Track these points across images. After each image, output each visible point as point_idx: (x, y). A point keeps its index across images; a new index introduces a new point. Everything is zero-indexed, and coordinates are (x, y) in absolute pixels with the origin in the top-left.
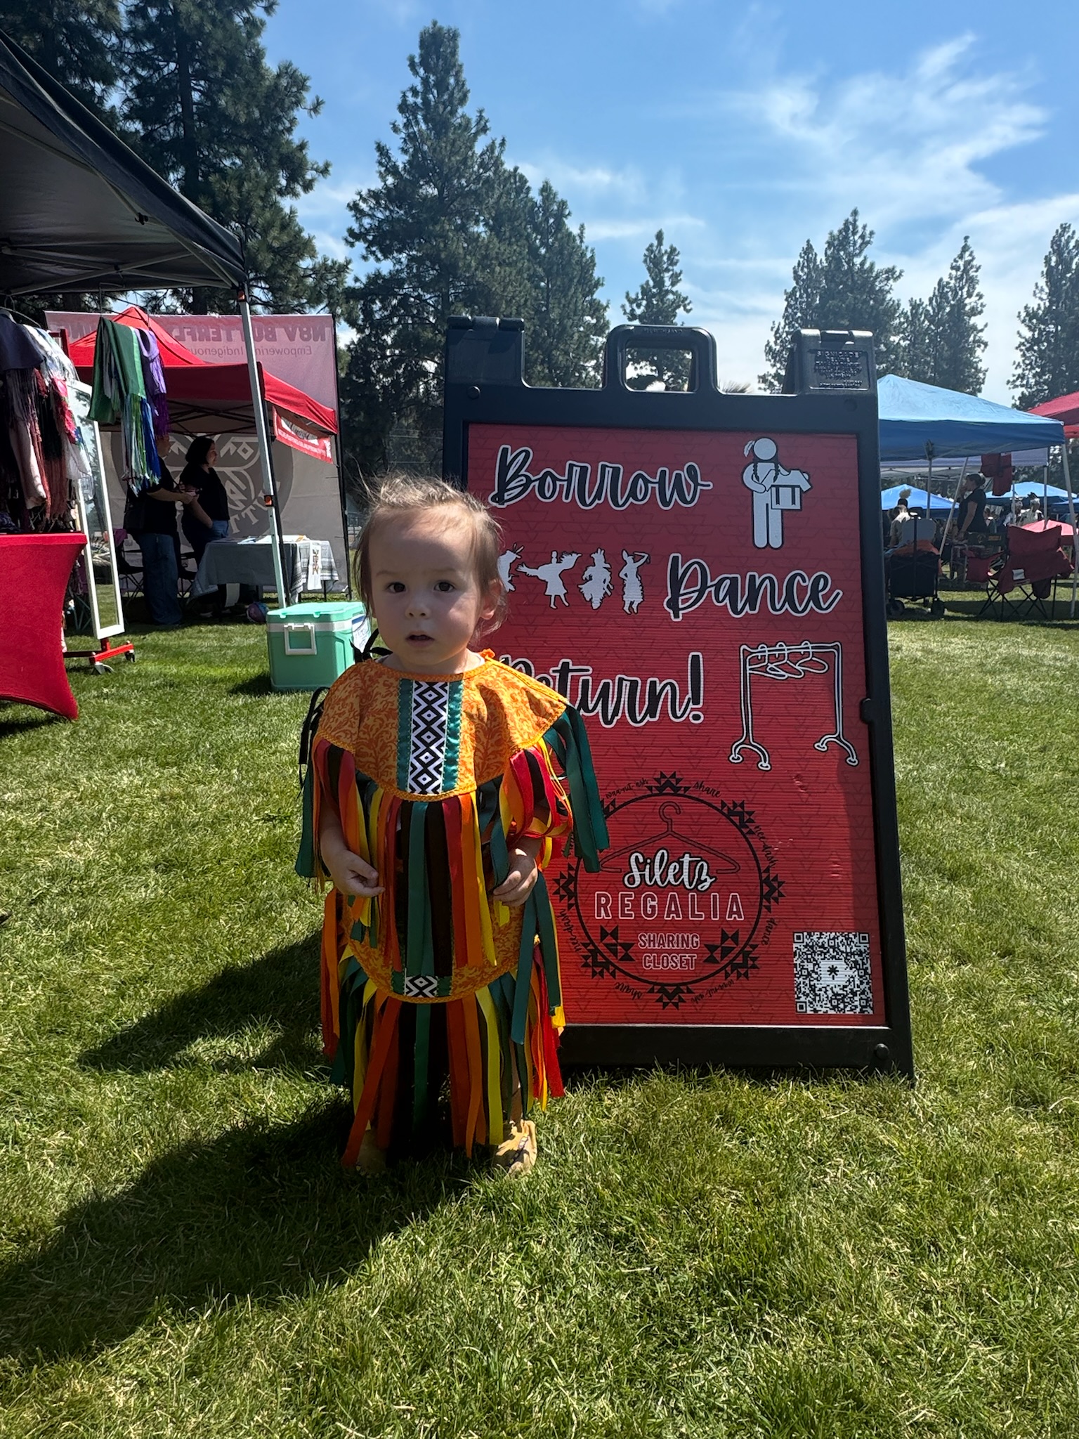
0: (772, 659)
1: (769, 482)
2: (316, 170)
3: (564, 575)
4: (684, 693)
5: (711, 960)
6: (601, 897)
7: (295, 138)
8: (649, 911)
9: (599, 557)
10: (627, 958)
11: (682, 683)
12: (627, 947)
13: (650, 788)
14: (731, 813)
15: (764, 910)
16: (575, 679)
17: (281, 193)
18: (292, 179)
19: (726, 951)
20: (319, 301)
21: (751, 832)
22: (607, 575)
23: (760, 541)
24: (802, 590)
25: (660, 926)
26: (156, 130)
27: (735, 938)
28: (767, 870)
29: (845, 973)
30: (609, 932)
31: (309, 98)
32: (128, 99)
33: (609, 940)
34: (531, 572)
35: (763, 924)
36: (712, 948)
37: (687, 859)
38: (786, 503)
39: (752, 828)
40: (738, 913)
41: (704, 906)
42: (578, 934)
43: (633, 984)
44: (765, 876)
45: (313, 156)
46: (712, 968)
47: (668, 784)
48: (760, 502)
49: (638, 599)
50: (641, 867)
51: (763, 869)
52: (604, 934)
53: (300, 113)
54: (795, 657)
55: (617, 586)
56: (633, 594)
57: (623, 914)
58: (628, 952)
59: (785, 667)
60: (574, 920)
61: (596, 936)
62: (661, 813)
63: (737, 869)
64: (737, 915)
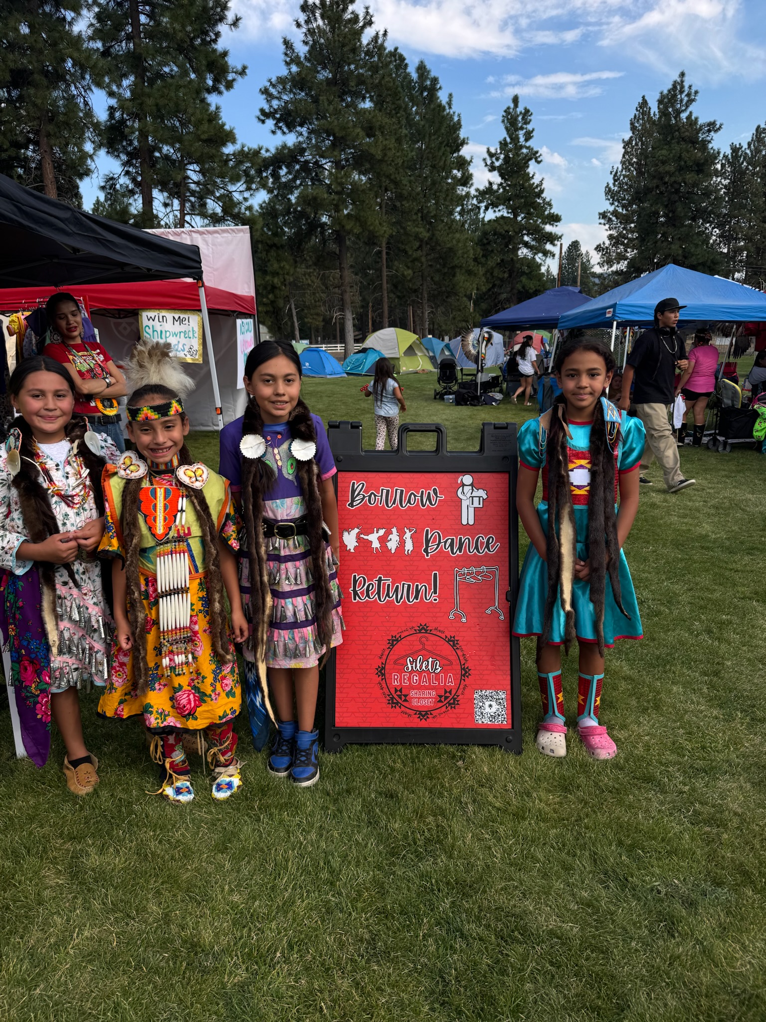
0: (469, 574)
1: (469, 495)
2: (236, 73)
3: (379, 538)
4: (430, 589)
5: (440, 701)
6: (395, 675)
7: (220, 46)
8: (415, 681)
9: (394, 530)
10: (405, 700)
11: (430, 585)
12: (406, 696)
13: (415, 630)
14: (449, 640)
15: (462, 681)
16: (384, 584)
17: (209, 91)
18: (216, 80)
19: (446, 698)
20: (238, 180)
21: (457, 648)
22: (398, 538)
23: (464, 522)
24: (482, 543)
25: (419, 687)
26: (111, 46)
27: (450, 692)
28: (464, 664)
29: (495, 707)
30: (398, 690)
31: (230, 16)
32: (92, 25)
33: (399, 693)
34: (366, 537)
35: (462, 687)
36: (440, 696)
37: (430, 660)
38: (476, 504)
41: (437, 679)
42: (386, 691)
43: (408, 711)
44: (463, 667)
45: (233, 61)
46: (440, 704)
47: (423, 628)
48: (464, 504)
49: (411, 549)
50: (411, 663)
51: (462, 664)
52: (396, 691)
53: (222, 28)
54: (478, 573)
55: (402, 543)
56: (409, 546)
57: (404, 683)
58: (406, 699)
59: (473, 578)
60: (384, 685)
61: (393, 691)
62: (420, 641)
63: (451, 664)
64: (451, 683)
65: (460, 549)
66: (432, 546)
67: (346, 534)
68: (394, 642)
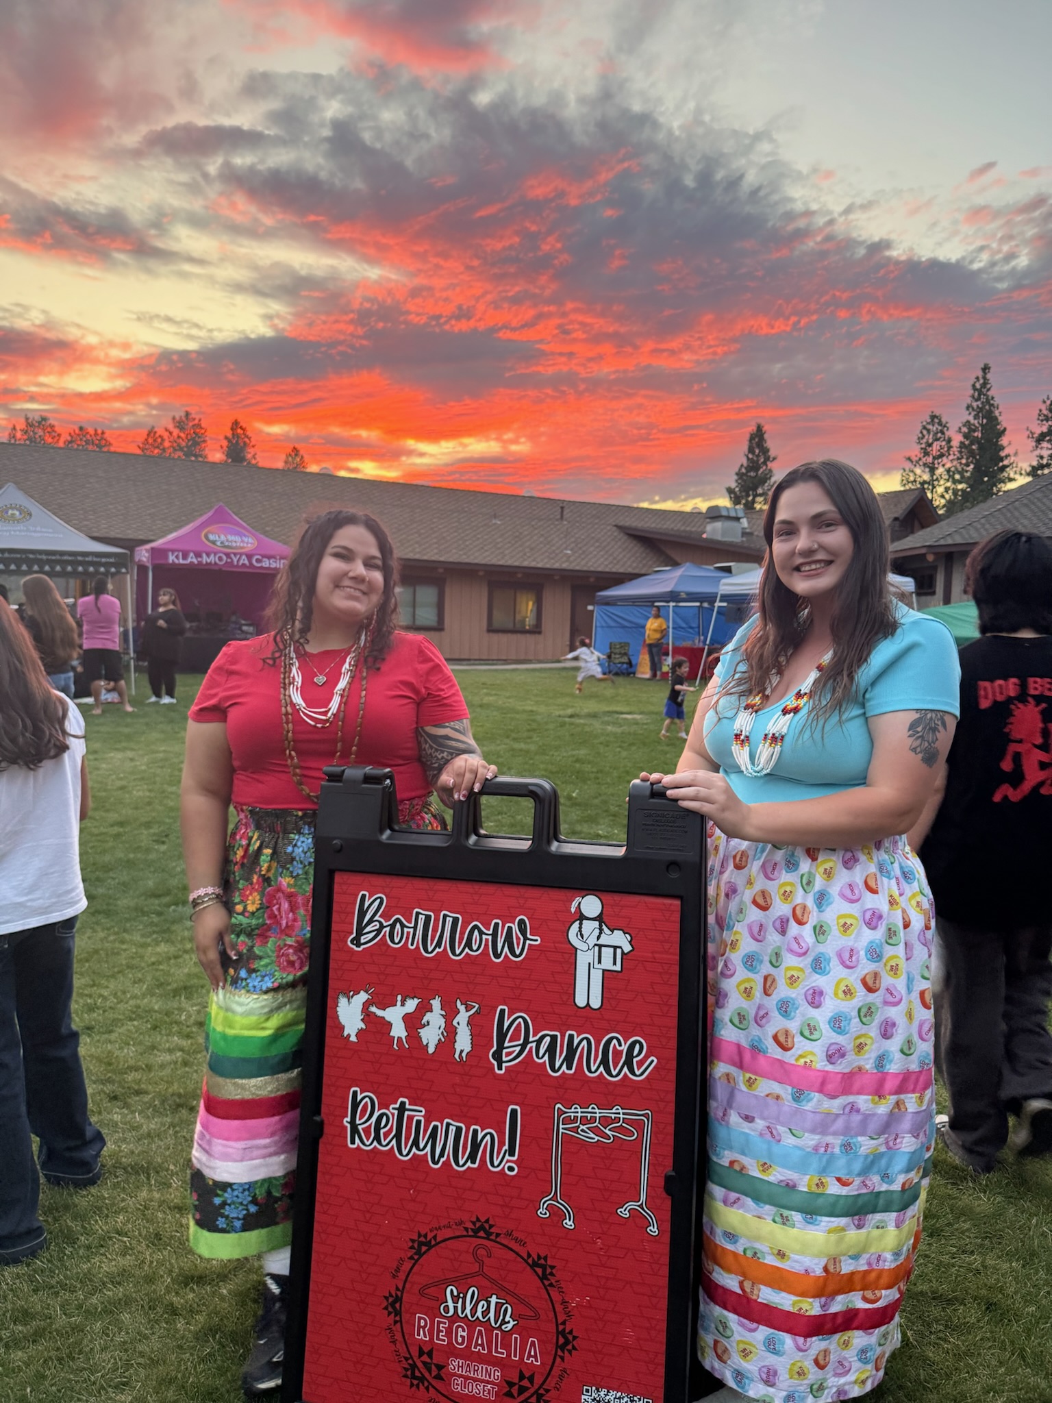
0: (585, 1120)
1: (592, 941)
3: (407, 1019)
4: (502, 1144)
5: (510, 1394)
6: (421, 1319)
8: (460, 1340)
9: (436, 1003)
10: (438, 1377)
11: (501, 1133)
12: (440, 1367)
13: (466, 1229)
14: (535, 1265)
15: (558, 1359)
16: (410, 1118)
19: (522, 1390)
21: (551, 1285)
22: (442, 1022)
23: (581, 1001)
24: (617, 1054)
25: (467, 1355)
27: (531, 1379)
28: (564, 1323)
30: (427, 1351)
33: (425, 1358)
34: (380, 1013)
35: (556, 1371)
36: (511, 1384)
38: (607, 963)
39: (553, 1281)
40: (535, 1356)
41: (506, 1345)
42: (401, 1348)
44: (561, 1328)
47: (482, 1228)
48: (583, 960)
49: (468, 1048)
50: (455, 1301)
51: (560, 1322)
52: (421, 1353)
54: (606, 1121)
56: (463, 1043)
57: (438, 1339)
58: (441, 1374)
59: (595, 1131)
60: (399, 1336)
61: (415, 1353)
62: (474, 1254)
63: (537, 1317)
64: (534, 1358)
65: (569, 1060)
66: (512, 1047)
67: (343, 1001)
68: (422, 1246)
